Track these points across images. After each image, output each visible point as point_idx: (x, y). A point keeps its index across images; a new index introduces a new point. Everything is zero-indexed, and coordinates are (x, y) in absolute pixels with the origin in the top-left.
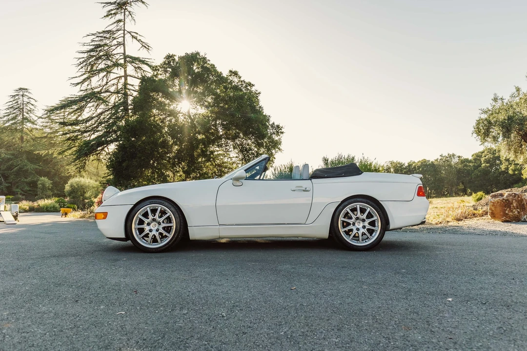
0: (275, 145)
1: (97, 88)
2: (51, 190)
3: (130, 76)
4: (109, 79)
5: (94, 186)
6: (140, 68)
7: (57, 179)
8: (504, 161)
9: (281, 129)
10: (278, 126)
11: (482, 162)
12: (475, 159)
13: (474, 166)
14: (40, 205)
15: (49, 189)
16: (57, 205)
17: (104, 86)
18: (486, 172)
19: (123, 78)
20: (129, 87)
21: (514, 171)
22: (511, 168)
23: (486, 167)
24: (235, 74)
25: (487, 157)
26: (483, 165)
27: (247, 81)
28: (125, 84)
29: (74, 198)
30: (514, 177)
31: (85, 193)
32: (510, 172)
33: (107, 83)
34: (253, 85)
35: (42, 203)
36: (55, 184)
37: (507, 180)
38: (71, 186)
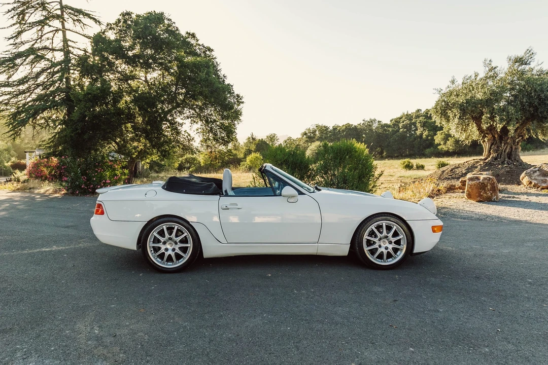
0: (237, 115)
1: (28, 42)
3: (69, 30)
4: (44, 33)
6: (80, 20)
8: (419, 127)
9: (241, 99)
10: (238, 96)
11: (401, 127)
12: (394, 125)
13: (393, 130)
17: (37, 40)
18: (403, 137)
19: (60, 32)
20: (69, 43)
21: (427, 136)
22: (425, 133)
23: (403, 132)
24: (193, 36)
25: (405, 122)
26: (401, 130)
27: (206, 45)
28: (65, 41)
30: (427, 142)
32: (424, 137)
33: (42, 36)
34: (212, 50)
37: (421, 145)
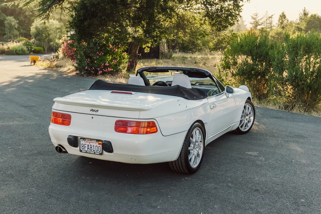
2: (18, 29)
5: (58, 26)
7: (22, 18)
14: (10, 48)
15: (15, 28)
16: (25, 48)
29: (39, 40)
31: (49, 35)
35: (12, 45)
36: (21, 23)
38: (36, 28)
